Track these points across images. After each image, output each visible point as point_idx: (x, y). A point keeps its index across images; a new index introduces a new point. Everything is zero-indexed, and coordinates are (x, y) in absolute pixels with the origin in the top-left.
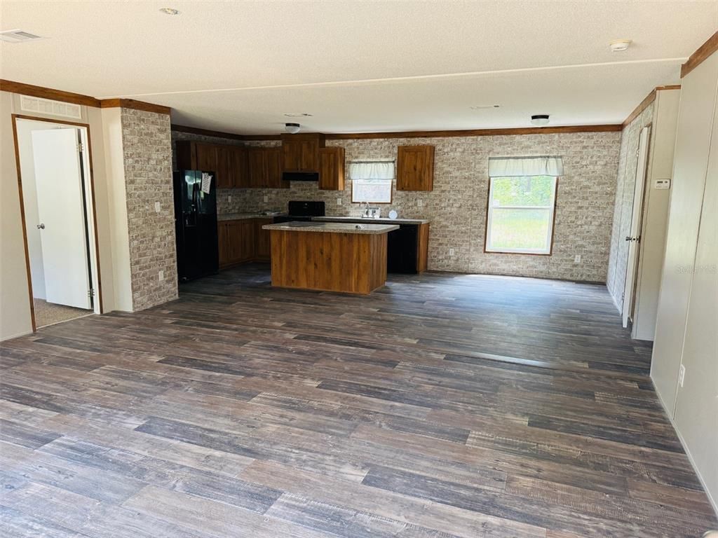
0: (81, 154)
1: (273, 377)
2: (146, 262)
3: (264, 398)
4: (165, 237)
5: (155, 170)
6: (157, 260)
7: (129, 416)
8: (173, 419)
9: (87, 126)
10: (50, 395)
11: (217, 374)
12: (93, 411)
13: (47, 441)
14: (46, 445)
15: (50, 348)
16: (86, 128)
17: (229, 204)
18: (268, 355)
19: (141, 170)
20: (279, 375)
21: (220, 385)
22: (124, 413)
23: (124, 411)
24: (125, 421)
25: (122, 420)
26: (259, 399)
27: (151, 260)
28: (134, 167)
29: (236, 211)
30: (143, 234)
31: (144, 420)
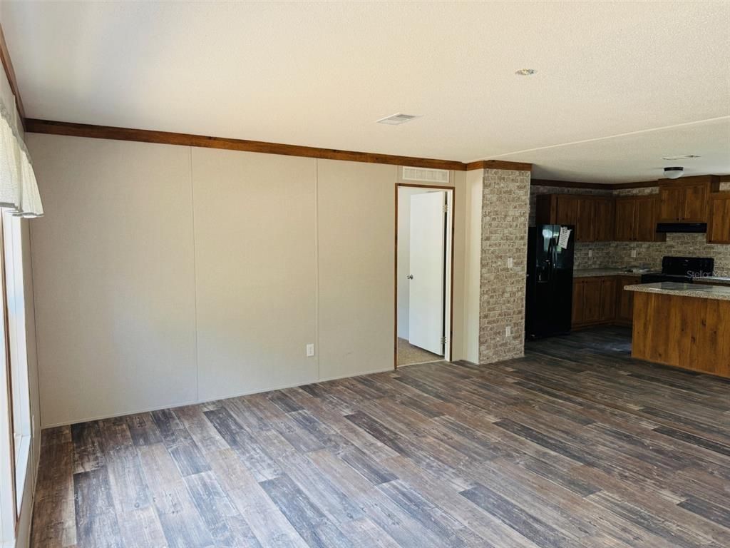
0: (446, 214)
1: (620, 475)
2: (495, 316)
3: (604, 498)
4: (514, 293)
5: (511, 226)
6: (505, 315)
7: (458, 476)
8: (498, 493)
9: (453, 188)
10: (396, 434)
11: (553, 453)
12: (428, 460)
13: (385, 480)
14: (384, 484)
15: (404, 387)
16: (452, 191)
17: (588, 258)
18: (616, 444)
19: (497, 227)
20: (627, 474)
21: (554, 467)
22: (454, 471)
23: (454, 469)
24: (453, 480)
25: (451, 479)
26: (597, 498)
27: (500, 315)
28: (490, 225)
29: (597, 267)
30: (494, 289)
31: (471, 484)
